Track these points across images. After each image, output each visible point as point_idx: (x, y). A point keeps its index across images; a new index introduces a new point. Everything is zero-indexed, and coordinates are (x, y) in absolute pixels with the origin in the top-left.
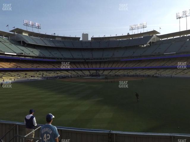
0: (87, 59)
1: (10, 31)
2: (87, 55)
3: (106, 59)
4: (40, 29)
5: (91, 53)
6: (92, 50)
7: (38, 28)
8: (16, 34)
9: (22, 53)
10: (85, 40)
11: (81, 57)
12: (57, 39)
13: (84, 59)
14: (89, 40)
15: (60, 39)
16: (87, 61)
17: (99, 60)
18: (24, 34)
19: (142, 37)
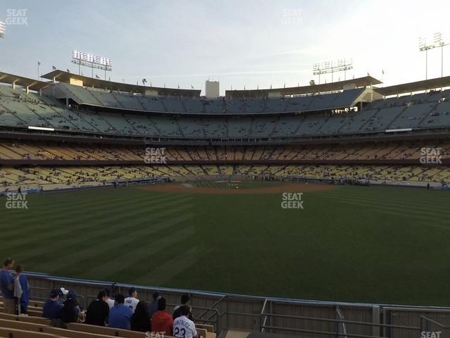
0: (214, 140)
1: (42, 77)
2: (214, 131)
3: (258, 140)
4: (110, 70)
5: (225, 126)
6: (227, 118)
7: (106, 69)
8: (55, 82)
9: (68, 128)
10: (212, 96)
11: (201, 135)
12: (148, 93)
13: (209, 140)
14: (220, 95)
15: (155, 94)
16: (214, 143)
17: (241, 143)
18: (73, 82)
19: (342, 91)
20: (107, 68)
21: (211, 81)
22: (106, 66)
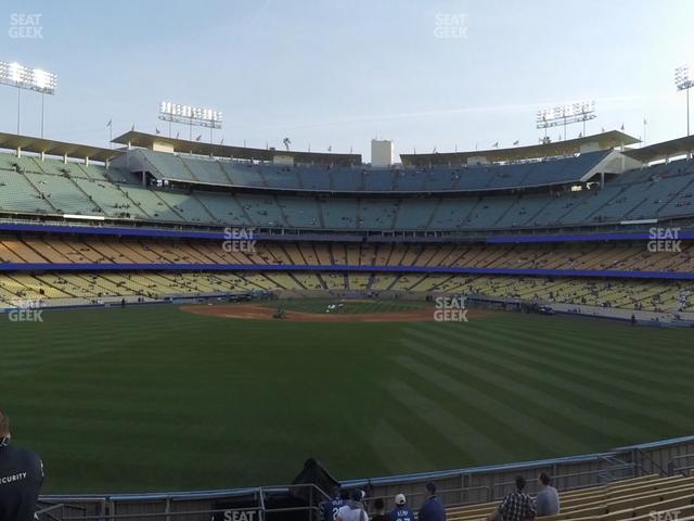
0: (371, 233)
1: (116, 141)
2: (374, 218)
3: (439, 233)
4: (219, 127)
5: (394, 212)
6: (398, 198)
8: (131, 148)
10: (381, 164)
11: (352, 226)
12: (277, 160)
13: (360, 233)
14: (392, 163)
15: (290, 161)
16: (370, 239)
17: (415, 238)
18: (157, 147)
19: (578, 155)
20: (213, 124)
21: (379, 139)
22: (213, 121)
